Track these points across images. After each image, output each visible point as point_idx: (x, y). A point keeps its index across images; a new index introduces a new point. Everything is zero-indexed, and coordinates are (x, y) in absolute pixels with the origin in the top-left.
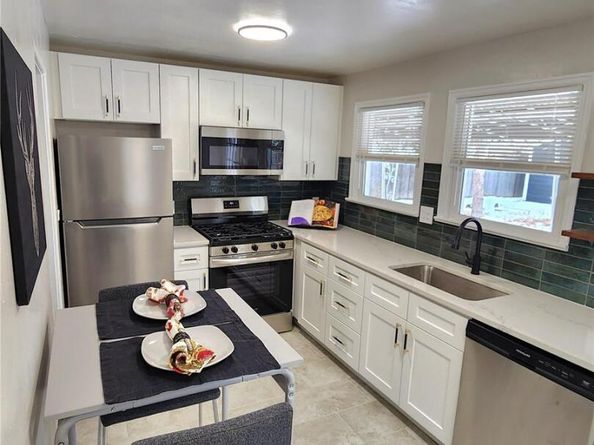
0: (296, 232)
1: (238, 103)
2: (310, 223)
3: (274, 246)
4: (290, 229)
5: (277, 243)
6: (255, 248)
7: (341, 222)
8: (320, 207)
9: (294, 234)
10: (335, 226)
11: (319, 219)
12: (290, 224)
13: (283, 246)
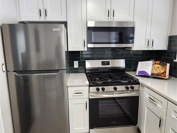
0: (141, 80)
1: (108, 7)
2: (150, 74)
3: (127, 88)
4: (138, 78)
5: (129, 86)
6: (115, 89)
7: (170, 74)
8: (157, 66)
9: (140, 81)
10: (167, 77)
11: (156, 72)
12: (137, 74)
13: (132, 88)
